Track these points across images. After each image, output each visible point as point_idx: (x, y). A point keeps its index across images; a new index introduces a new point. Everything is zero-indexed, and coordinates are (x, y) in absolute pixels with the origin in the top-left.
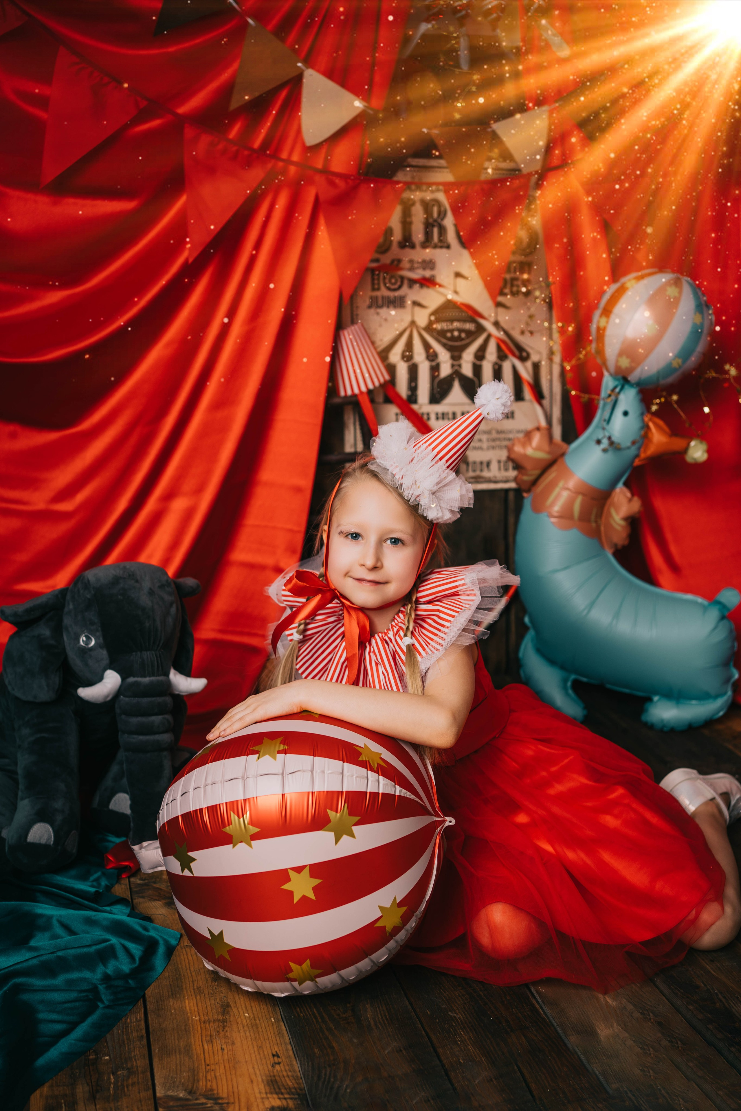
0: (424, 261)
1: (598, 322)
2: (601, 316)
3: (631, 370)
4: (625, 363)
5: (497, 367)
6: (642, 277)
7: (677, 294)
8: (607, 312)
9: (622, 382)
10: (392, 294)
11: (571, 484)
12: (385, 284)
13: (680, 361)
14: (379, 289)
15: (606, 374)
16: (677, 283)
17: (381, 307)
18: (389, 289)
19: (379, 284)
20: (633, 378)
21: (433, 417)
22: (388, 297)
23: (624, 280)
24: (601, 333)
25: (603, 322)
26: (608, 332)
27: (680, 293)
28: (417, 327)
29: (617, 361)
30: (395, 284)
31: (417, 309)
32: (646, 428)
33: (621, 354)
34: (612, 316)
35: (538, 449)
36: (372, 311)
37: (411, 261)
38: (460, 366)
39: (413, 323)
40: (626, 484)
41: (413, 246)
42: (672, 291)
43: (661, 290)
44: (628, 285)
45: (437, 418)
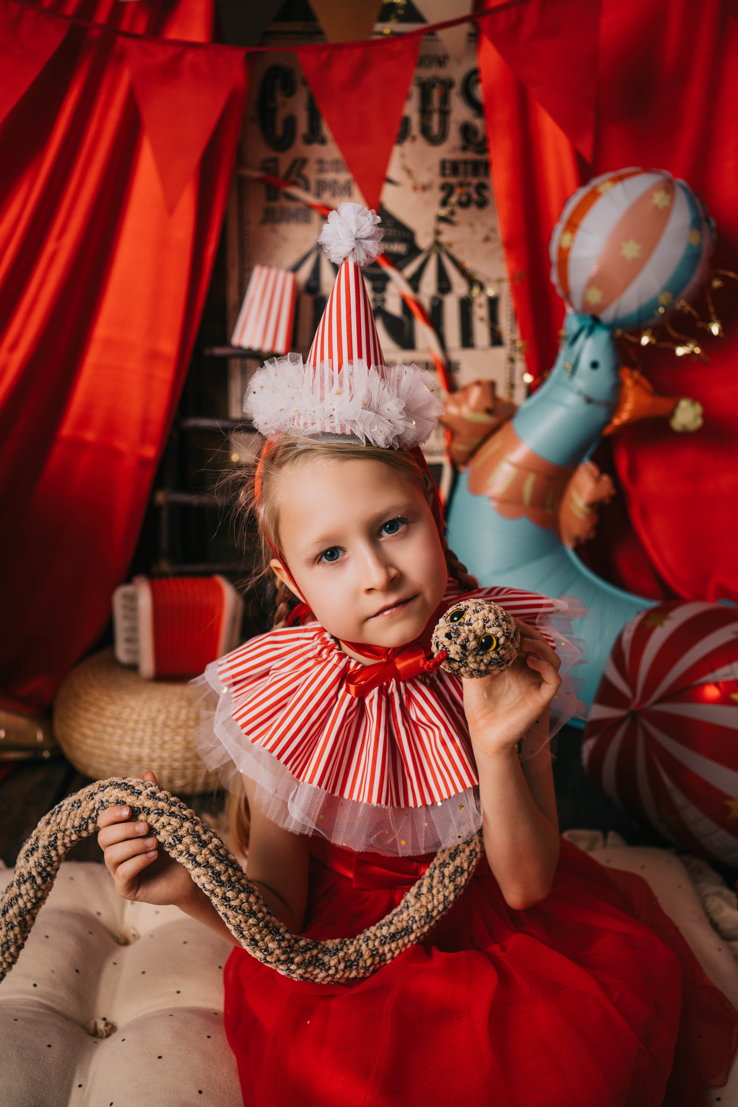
0: (337, 161)
1: (560, 240)
2: (564, 232)
3: (602, 307)
4: (595, 297)
5: (437, 303)
6: (620, 178)
7: (667, 203)
8: (572, 226)
9: (590, 322)
10: (293, 205)
11: (517, 456)
12: (284, 192)
13: (668, 295)
14: (276, 198)
15: (569, 310)
16: (667, 187)
17: (279, 221)
18: (290, 198)
19: (276, 192)
20: (606, 317)
22: (289, 209)
23: (595, 182)
24: (564, 254)
25: (566, 240)
26: (573, 255)
27: (672, 201)
29: (585, 295)
32: (620, 384)
33: (590, 285)
34: (580, 233)
35: (476, 410)
36: (267, 227)
37: (321, 162)
38: (383, 300)
39: (320, 245)
40: (593, 459)
41: (323, 141)
42: (660, 199)
43: (646, 196)
44: (601, 189)
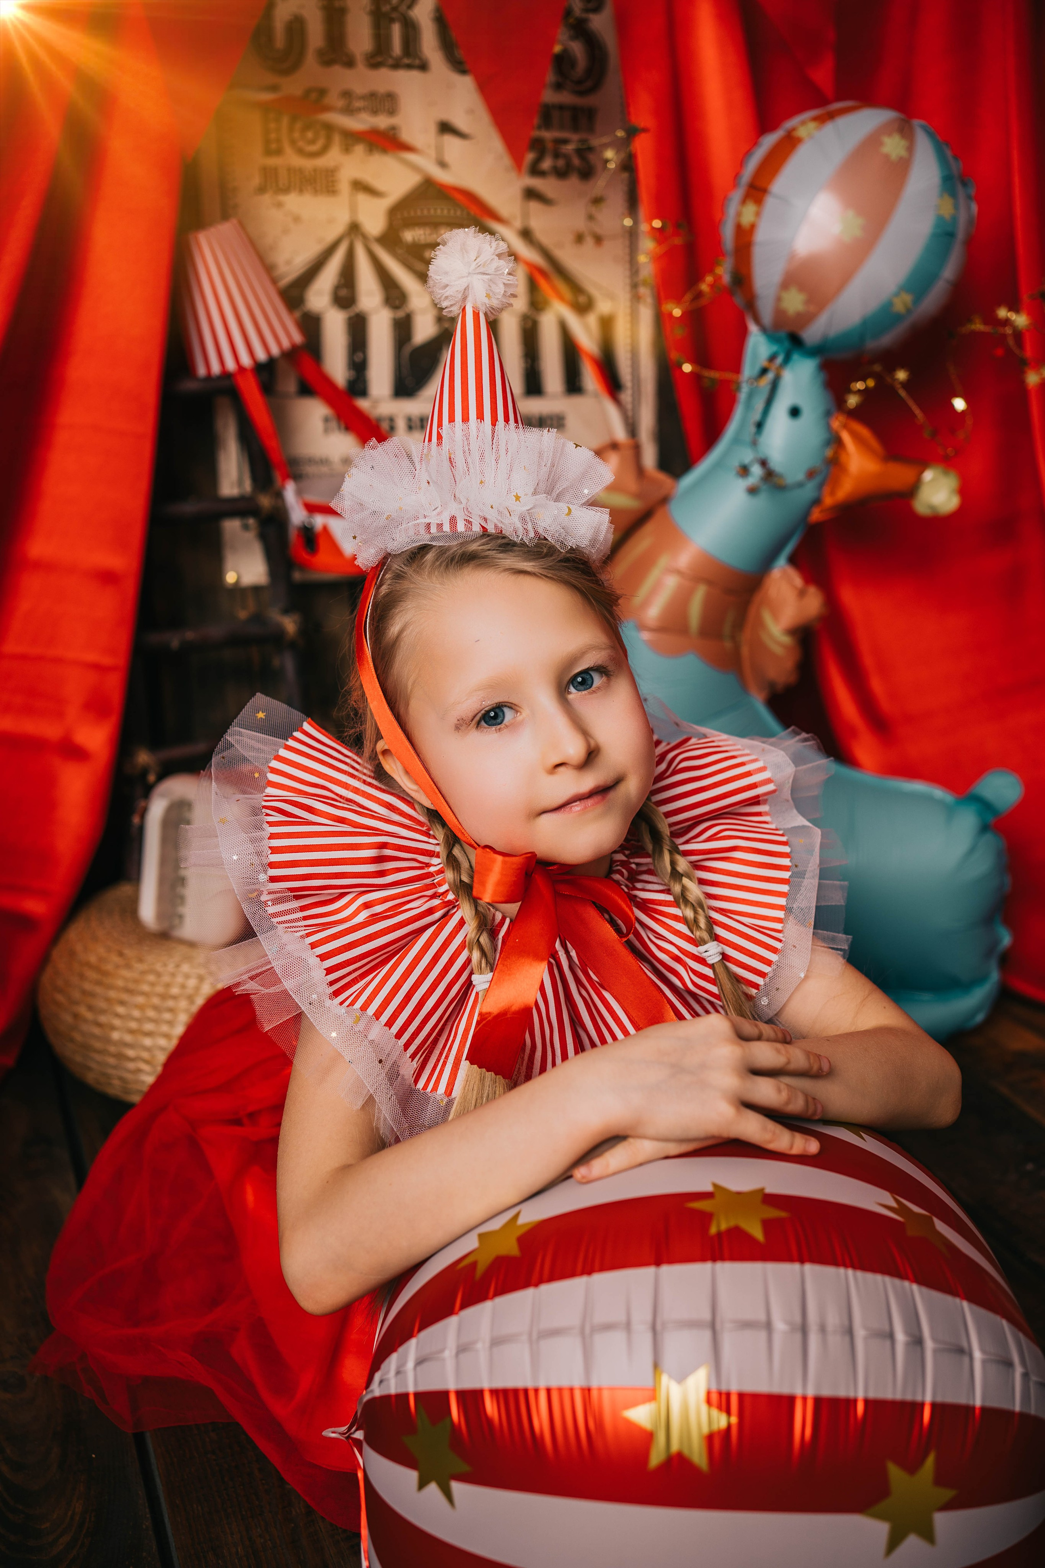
0: (373, 95)
1: (739, 214)
2: (744, 202)
3: (806, 319)
4: (794, 302)
6: (830, 117)
7: (903, 153)
8: (757, 192)
9: (787, 344)
10: (308, 164)
11: (684, 559)
12: (293, 142)
13: (908, 298)
14: (279, 152)
15: (753, 328)
16: (905, 130)
17: (286, 190)
18: (301, 152)
19: (278, 141)
20: (812, 334)
21: (401, 424)
22: (301, 171)
24: (745, 237)
25: (748, 214)
26: (761, 236)
27: (910, 149)
28: (365, 237)
29: (779, 299)
30: (313, 142)
31: (362, 199)
32: (836, 442)
33: (786, 284)
34: (770, 202)
36: (267, 198)
37: (347, 94)
39: (354, 228)
40: (793, 560)
41: (350, 63)
42: (893, 146)
43: (872, 142)
44: (802, 132)
45: (410, 428)
